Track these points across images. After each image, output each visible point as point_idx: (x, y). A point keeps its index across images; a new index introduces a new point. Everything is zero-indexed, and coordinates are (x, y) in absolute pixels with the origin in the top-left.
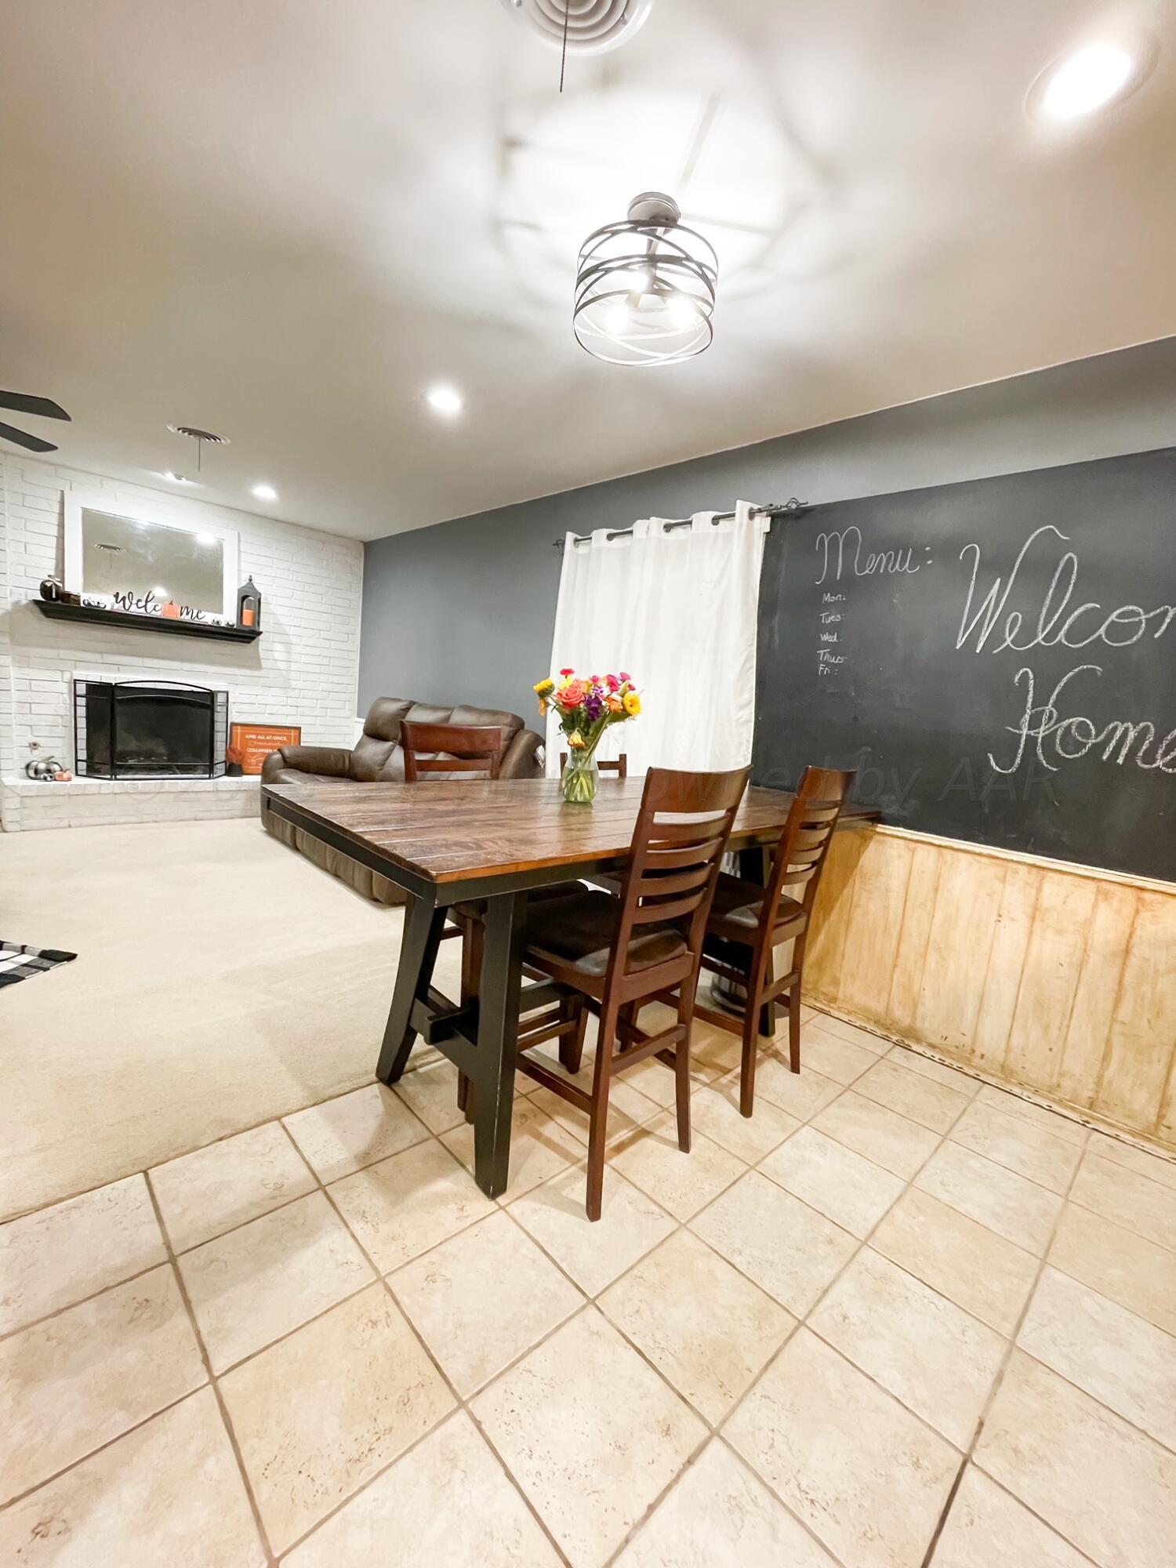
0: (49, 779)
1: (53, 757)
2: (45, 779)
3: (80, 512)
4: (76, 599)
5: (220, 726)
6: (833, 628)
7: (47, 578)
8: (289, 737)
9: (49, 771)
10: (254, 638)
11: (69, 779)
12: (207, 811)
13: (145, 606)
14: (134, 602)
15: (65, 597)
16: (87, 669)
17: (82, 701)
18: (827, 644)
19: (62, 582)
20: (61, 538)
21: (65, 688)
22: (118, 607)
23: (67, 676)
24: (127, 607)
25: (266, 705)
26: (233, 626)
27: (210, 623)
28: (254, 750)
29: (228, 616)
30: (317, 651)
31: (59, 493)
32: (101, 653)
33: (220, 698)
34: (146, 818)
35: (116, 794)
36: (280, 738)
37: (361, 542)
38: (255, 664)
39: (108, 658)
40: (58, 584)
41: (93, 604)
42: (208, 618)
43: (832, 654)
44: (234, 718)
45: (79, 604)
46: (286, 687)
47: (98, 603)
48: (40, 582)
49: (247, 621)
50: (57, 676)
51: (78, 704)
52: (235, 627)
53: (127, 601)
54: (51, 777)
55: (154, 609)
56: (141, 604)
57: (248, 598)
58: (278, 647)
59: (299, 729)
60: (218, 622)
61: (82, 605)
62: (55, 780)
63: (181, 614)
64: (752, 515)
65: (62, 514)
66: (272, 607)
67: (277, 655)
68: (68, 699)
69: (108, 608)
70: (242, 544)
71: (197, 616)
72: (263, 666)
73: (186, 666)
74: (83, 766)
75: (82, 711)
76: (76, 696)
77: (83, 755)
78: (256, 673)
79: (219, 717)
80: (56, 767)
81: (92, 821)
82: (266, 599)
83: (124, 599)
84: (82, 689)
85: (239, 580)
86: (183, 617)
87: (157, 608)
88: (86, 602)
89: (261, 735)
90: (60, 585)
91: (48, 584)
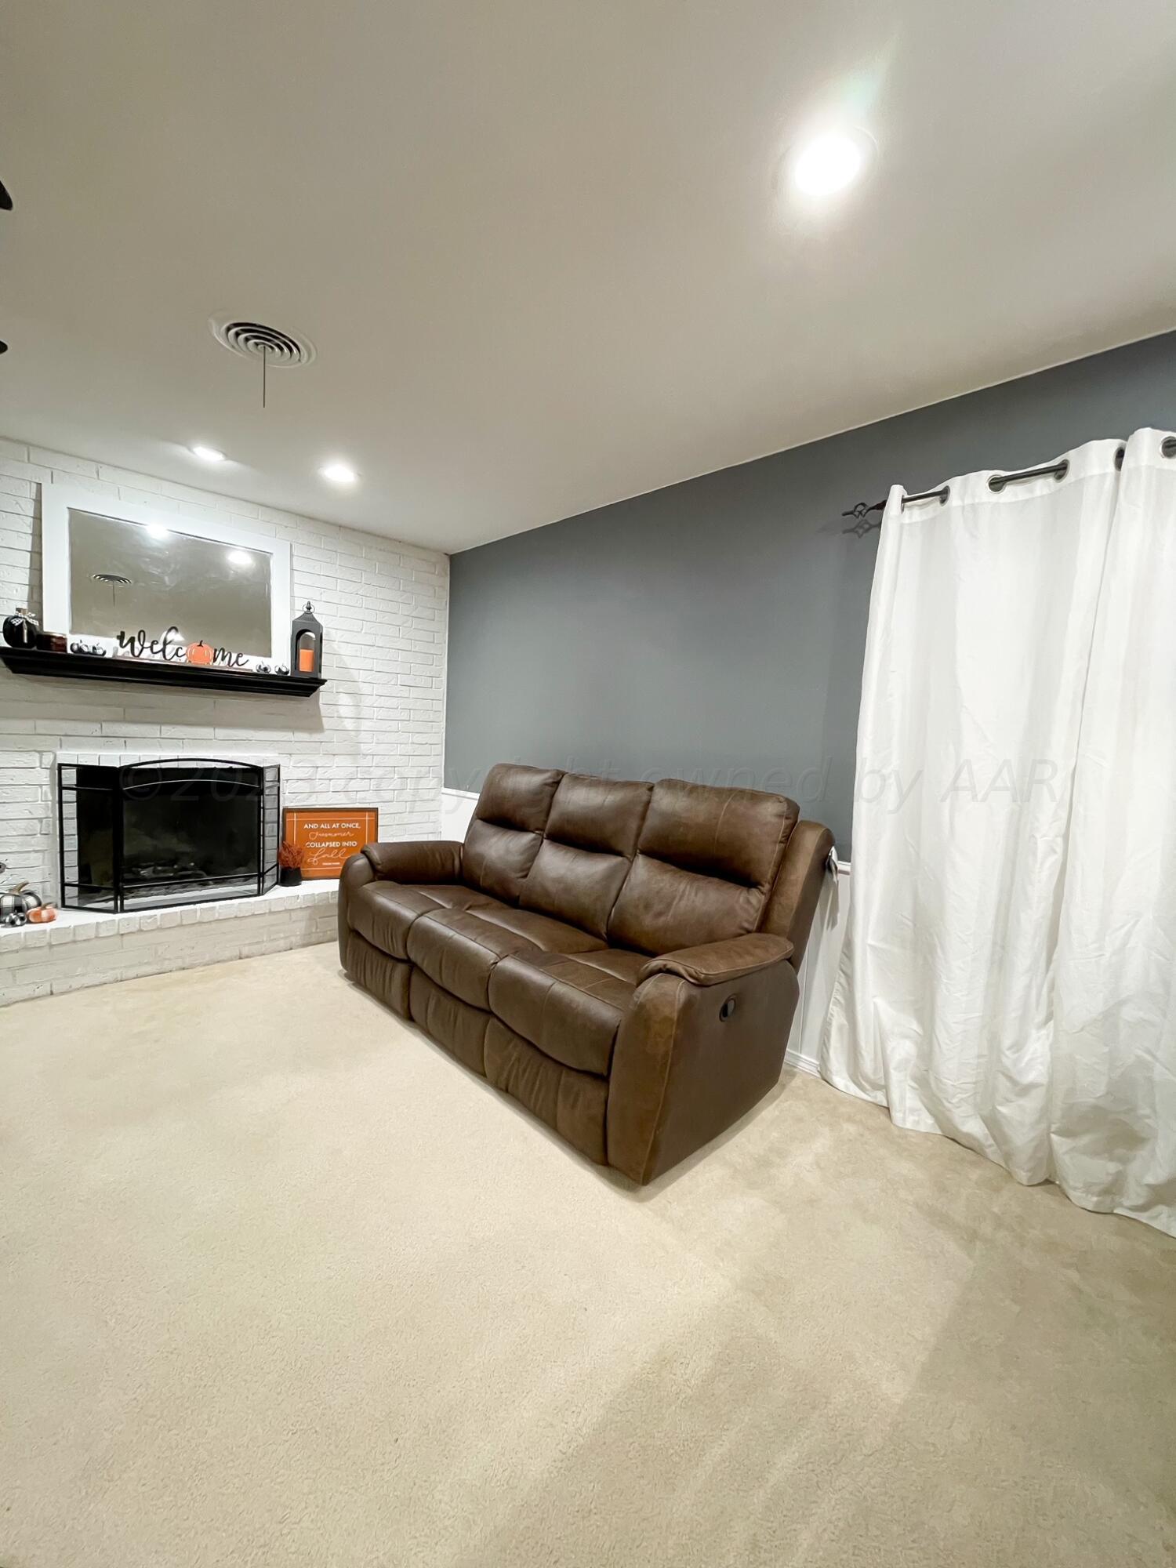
0: (18, 922)
1: (25, 885)
2: (13, 923)
3: (66, 516)
4: (59, 642)
5: (270, 815)
7: (14, 613)
8: (362, 823)
9: (18, 908)
10: (314, 689)
11: (51, 919)
12: (257, 943)
13: (163, 650)
14: (147, 644)
15: (45, 641)
16: (78, 746)
17: (70, 796)
19: (41, 620)
20: (37, 553)
21: (45, 777)
22: (124, 653)
23: (48, 759)
24: (137, 653)
25: (330, 780)
26: (287, 673)
27: (255, 671)
28: (316, 845)
29: (279, 660)
30: (394, 702)
31: (34, 486)
32: (100, 721)
33: (269, 776)
34: (166, 965)
35: (122, 935)
36: (351, 826)
37: (446, 554)
38: (314, 724)
39: (109, 728)
40: (31, 621)
41: (85, 649)
42: (252, 663)
44: (287, 801)
45: (66, 651)
46: (355, 754)
47: (94, 648)
48: (6, 618)
49: (305, 666)
50: (33, 759)
51: (64, 799)
52: (289, 675)
53: (137, 644)
54: (22, 919)
55: (176, 654)
56: (157, 648)
57: (305, 633)
58: (344, 699)
59: (376, 810)
60: (266, 669)
61: (69, 651)
62: (29, 922)
63: (215, 660)
65: (38, 519)
66: (335, 645)
67: (344, 711)
68: (49, 794)
69: (109, 655)
70: (295, 559)
71: (237, 662)
72: (326, 726)
73: (221, 733)
74: (73, 892)
75: (70, 810)
76: (61, 788)
77: (72, 875)
78: (317, 737)
79: (269, 802)
80: (31, 901)
81: (86, 981)
82: (328, 634)
83: (132, 640)
84: (70, 777)
85: (292, 609)
86: (216, 664)
87: (180, 653)
88: (75, 647)
89: (324, 822)
90: (36, 623)
91: (17, 622)
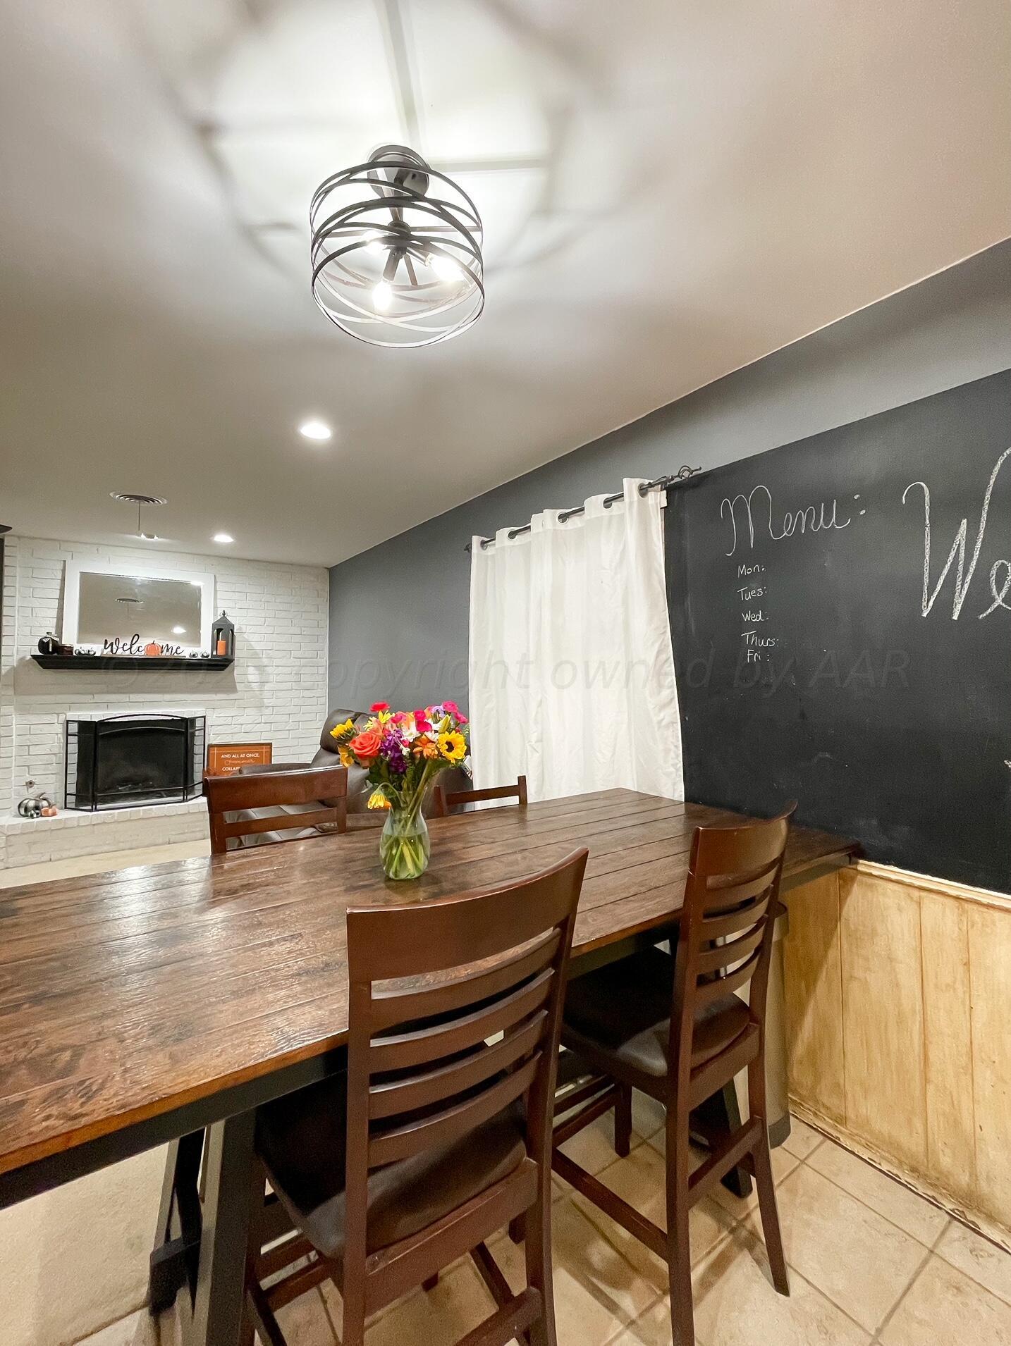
0: (35, 816)
1: (43, 794)
2: (32, 816)
3: (79, 575)
4: (69, 649)
5: (198, 749)
6: (755, 606)
7: (45, 635)
8: (261, 753)
9: (37, 808)
10: (227, 666)
11: (54, 814)
12: (182, 834)
13: (130, 648)
14: (121, 646)
15: (58, 648)
16: (79, 709)
17: (74, 740)
18: (751, 625)
19: (60, 637)
20: (61, 599)
21: (60, 729)
22: (107, 652)
23: (62, 718)
24: (114, 651)
25: (242, 724)
26: (207, 656)
27: (188, 657)
28: (229, 769)
29: (204, 648)
30: (288, 670)
31: (62, 562)
32: (93, 694)
33: (199, 723)
34: (121, 845)
35: (94, 825)
36: (253, 755)
37: (326, 568)
38: (233, 689)
39: (98, 698)
40: (55, 639)
41: (83, 652)
42: (186, 651)
43: (761, 635)
44: (212, 739)
45: (72, 654)
46: (260, 706)
47: (89, 651)
48: (40, 638)
49: (221, 651)
50: (54, 718)
51: (69, 742)
52: (210, 657)
53: (114, 646)
54: (37, 814)
55: (138, 650)
56: (126, 648)
57: (223, 630)
58: (251, 670)
59: (270, 744)
60: (194, 655)
61: (74, 654)
62: (42, 816)
63: (162, 652)
64: (643, 491)
65: (63, 580)
66: (245, 636)
67: (251, 678)
68: (62, 738)
69: (98, 654)
70: (218, 584)
71: (176, 652)
72: (238, 688)
73: (168, 697)
74: (72, 799)
75: (74, 748)
76: (68, 735)
77: (72, 789)
78: (233, 696)
79: (198, 741)
80: (45, 803)
81: (72, 854)
82: (240, 628)
83: (112, 644)
84: (74, 728)
85: (215, 614)
86: (163, 654)
87: (140, 649)
88: (77, 652)
89: (234, 753)
90: (57, 639)
91: (45, 641)
